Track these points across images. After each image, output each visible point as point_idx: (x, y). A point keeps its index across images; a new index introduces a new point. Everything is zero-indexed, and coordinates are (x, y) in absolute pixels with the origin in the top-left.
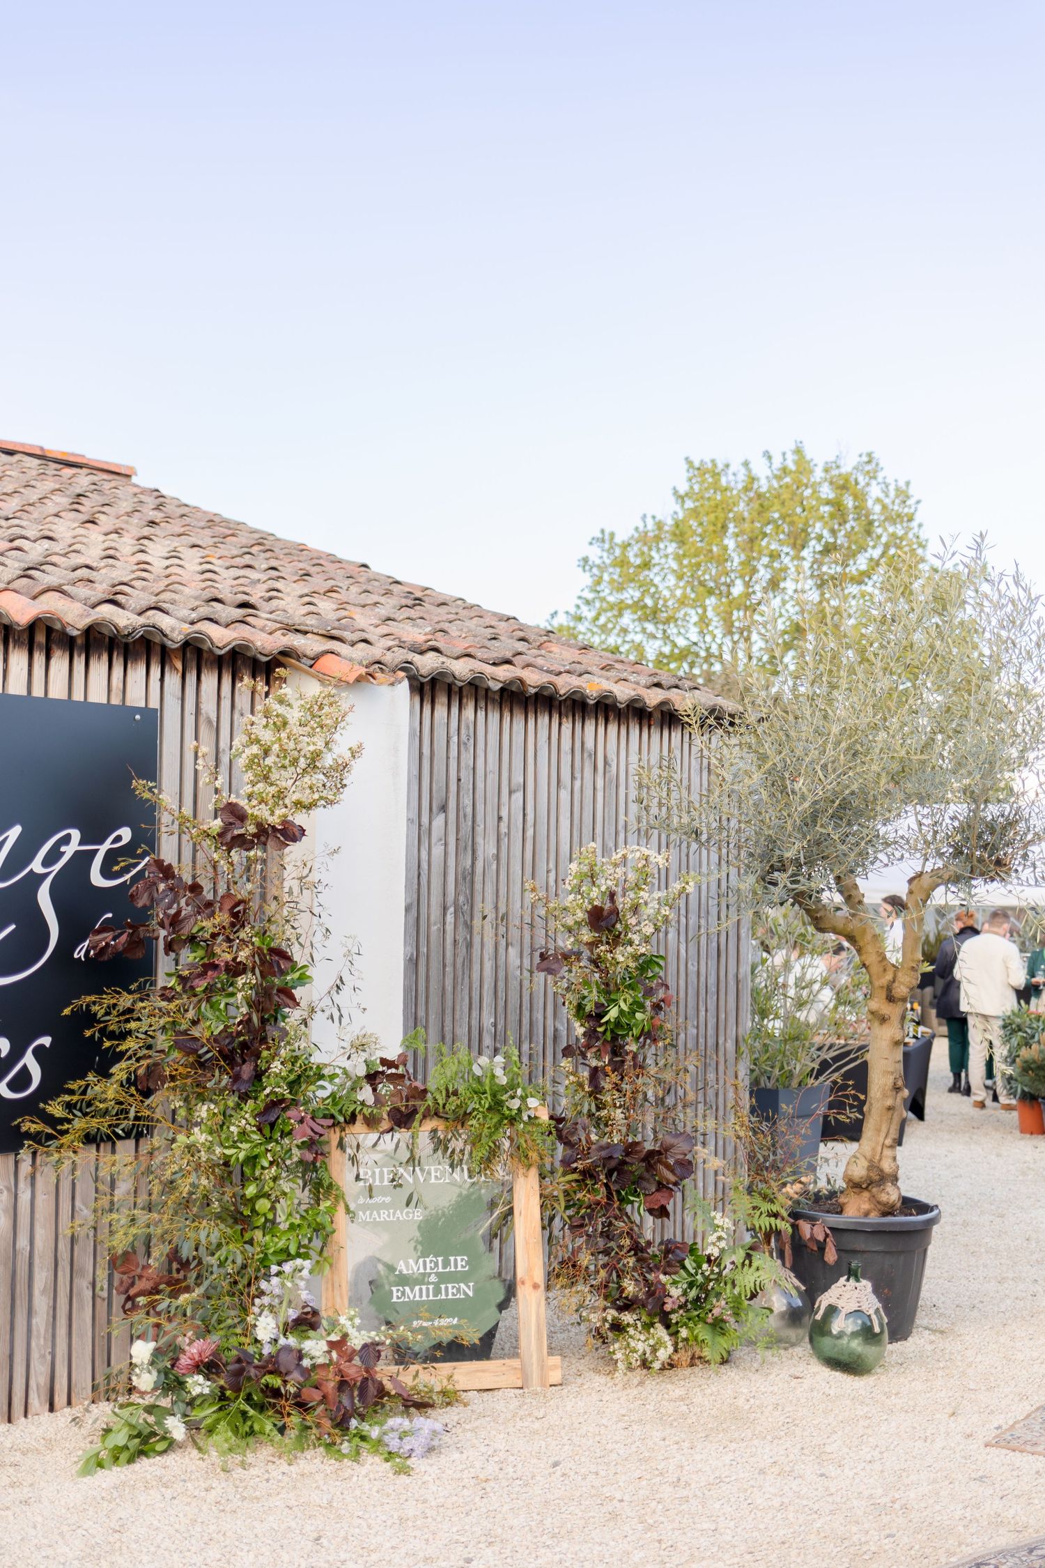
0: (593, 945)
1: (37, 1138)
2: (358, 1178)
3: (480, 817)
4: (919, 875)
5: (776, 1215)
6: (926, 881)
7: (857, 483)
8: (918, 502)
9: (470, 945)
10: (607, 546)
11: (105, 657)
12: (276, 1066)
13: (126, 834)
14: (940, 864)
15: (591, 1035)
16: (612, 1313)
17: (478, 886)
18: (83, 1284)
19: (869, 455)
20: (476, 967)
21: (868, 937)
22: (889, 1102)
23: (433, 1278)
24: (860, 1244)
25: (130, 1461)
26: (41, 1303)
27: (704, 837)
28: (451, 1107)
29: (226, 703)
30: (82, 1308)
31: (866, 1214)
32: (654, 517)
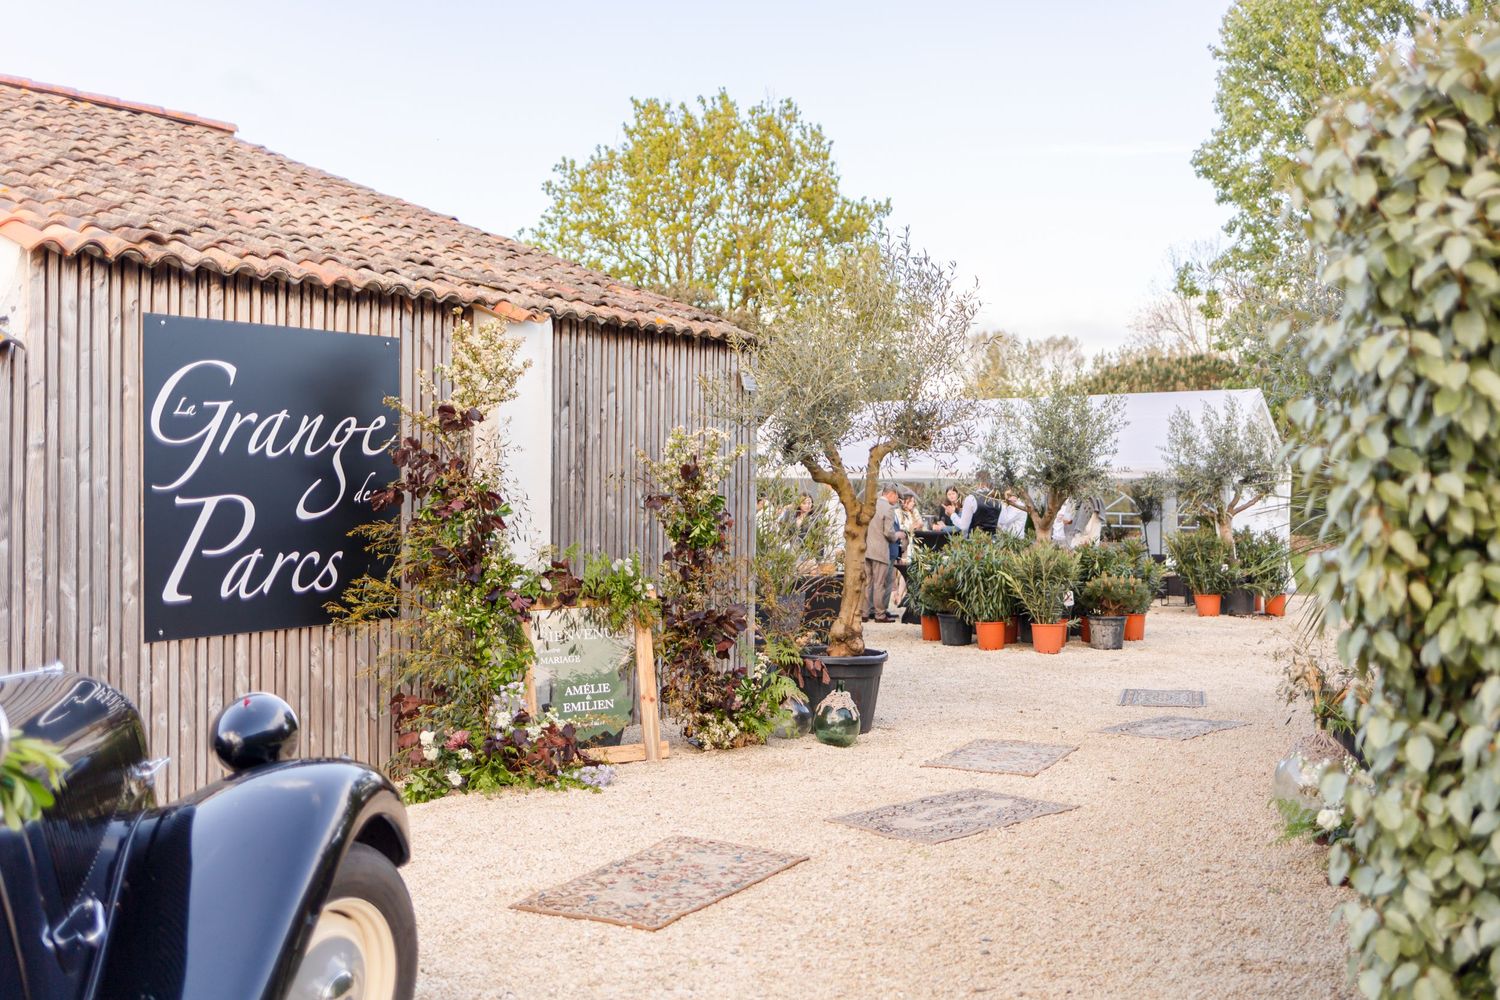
0: (684, 489)
1: (340, 615)
2: (539, 638)
3: (590, 409)
4: (876, 446)
5: (793, 655)
6: (881, 450)
7: (780, 126)
8: (831, 143)
9: (584, 495)
10: (568, 172)
11: (368, 304)
12: (494, 566)
13: (382, 420)
14: (888, 439)
15: (681, 546)
16: (698, 715)
17: (589, 455)
18: (363, 710)
19: (788, 101)
20: (588, 510)
21: (845, 485)
22: (857, 588)
23: (588, 698)
24: (841, 673)
25: (426, 801)
26: (339, 722)
27: (745, 423)
28: (599, 590)
29: (438, 334)
30: (362, 726)
31: (845, 656)
32: (606, 148)
